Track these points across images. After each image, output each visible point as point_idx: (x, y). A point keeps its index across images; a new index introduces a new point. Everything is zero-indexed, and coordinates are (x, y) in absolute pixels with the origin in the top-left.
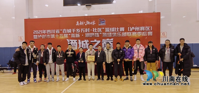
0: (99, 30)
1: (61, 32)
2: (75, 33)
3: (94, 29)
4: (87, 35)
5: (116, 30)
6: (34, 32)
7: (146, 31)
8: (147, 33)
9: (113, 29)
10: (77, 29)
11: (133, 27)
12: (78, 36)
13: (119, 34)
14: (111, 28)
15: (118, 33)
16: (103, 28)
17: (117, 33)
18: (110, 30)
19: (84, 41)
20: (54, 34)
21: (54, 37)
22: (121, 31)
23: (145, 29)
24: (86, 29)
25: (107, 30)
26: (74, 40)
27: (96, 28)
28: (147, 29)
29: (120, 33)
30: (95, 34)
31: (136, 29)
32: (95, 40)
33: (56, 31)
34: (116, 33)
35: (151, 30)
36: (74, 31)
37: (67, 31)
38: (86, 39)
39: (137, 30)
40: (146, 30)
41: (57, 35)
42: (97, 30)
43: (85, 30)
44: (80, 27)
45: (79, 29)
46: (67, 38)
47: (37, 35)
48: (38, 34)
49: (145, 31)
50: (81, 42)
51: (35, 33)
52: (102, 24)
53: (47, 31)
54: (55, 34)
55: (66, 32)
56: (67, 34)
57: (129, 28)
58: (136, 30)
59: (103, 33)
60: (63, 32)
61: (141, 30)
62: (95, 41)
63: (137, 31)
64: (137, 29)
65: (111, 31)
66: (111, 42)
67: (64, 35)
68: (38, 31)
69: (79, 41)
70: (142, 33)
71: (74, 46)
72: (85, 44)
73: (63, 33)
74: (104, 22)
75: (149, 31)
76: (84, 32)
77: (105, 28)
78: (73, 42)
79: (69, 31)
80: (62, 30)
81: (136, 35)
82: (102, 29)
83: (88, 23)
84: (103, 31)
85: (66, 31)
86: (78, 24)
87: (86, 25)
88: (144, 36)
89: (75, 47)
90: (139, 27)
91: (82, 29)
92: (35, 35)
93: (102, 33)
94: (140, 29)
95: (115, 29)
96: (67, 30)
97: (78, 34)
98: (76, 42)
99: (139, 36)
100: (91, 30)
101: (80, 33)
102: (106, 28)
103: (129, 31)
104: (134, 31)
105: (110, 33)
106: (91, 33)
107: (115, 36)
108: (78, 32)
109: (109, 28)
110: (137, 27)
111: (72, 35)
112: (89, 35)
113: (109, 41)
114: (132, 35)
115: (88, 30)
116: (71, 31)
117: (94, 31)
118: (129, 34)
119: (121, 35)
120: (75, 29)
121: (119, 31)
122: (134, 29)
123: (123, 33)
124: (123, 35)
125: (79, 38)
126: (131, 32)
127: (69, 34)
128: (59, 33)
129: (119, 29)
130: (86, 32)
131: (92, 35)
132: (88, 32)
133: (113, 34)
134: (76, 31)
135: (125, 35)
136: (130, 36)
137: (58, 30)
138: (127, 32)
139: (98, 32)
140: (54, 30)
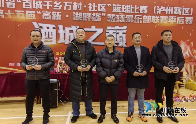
0: (101, 8)
1: (19, 6)
2: (51, 9)
3: (90, 4)
4: (77, 16)
5: (133, 10)
7: (183, 16)
8: (185, 18)
9: (127, 8)
10: (55, 3)
11: (162, 7)
12: (57, 16)
13: (138, 18)
14: (123, 6)
15: (136, 16)
16: (109, 5)
17: (134, 17)
18: (121, 10)
19: (71, 29)
20: (1, 8)
22: (141, 12)
23: (182, 12)
24: (75, 4)
25: (116, 8)
26: (48, 25)
27: (94, 4)
28: (185, 11)
29: (140, 17)
30: (94, 15)
31: (167, 10)
32: (92, 27)
33: (8, 3)
34: (132, 16)
35: (191, 14)
36: (48, 5)
37: (32, 5)
38: (75, 25)
39: (169, 13)
40: (183, 14)
42: (97, 8)
43: (72, 5)
45: (60, 3)
46: (34, 21)
49: (181, 15)
50: (64, 29)
54: (5, 9)
55: (31, 7)
56: (34, 12)
57: (156, 8)
58: (167, 13)
59: (108, 15)
60: (24, 5)
61: (175, 14)
62: (93, 28)
63: (168, 15)
64: (169, 10)
65: (123, 11)
66: (123, 33)
67: (25, 13)
70: (177, 19)
71: (48, 38)
73: (24, 7)
75: (188, 16)
76: (70, 9)
77: (112, 5)
78: (48, 28)
79: (38, 4)
80: (22, 2)
81: (167, 22)
82: (107, 5)
84: (109, 10)
85: (31, 3)
88: (179, 25)
89: (51, 40)
90: (172, 8)
91: (66, 3)
93: (106, 15)
94: (173, 12)
95: (132, 8)
96: (34, 3)
97: (58, 13)
98: (54, 28)
99: (172, 23)
100: (85, 6)
101: (63, 12)
102: (114, 5)
103: (155, 13)
104: (163, 13)
105: (122, 16)
106: (86, 14)
107: (130, 21)
108: (58, 8)
109: (120, 6)
110: (170, 8)
111: (44, 14)
112: (81, 16)
113: (120, 30)
114: (160, 21)
115: (79, 5)
116: (43, 6)
117: (91, 9)
118: (156, 18)
119: (141, 21)
120: (51, 2)
121: (138, 13)
122: (164, 10)
123: (145, 16)
124: (145, 21)
125: (59, 20)
126: (159, 16)
127: (38, 12)
128: (14, 7)
129: (138, 8)
130: (75, 10)
131: (87, 17)
132: (79, 10)
133: (126, 17)
134: (53, 7)
135: (148, 20)
136: (156, 23)
137: (11, 0)
138: (151, 15)
139: (99, 12)
140: (3, 0)
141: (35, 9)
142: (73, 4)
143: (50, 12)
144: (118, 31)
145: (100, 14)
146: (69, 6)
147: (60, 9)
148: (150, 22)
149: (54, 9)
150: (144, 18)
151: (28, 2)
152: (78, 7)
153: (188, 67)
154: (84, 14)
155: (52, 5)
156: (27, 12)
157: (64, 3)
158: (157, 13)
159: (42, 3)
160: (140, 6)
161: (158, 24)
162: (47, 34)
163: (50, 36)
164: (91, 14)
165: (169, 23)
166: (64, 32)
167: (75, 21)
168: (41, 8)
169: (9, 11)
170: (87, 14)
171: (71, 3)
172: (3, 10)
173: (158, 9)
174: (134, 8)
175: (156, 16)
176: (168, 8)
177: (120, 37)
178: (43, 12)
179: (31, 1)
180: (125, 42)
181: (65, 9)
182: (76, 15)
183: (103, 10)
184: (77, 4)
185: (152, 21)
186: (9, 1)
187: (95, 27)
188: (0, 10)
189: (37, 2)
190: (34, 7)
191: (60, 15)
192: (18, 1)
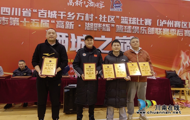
0: (110, 19)
1: (34, 15)
2: (65, 19)
3: (101, 16)
4: (89, 26)
5: (139, 22)
7: (183, 29)
8: (184, 31)
9: (134, 21)
10: (69, 13)
11: (164, 21)
12: (70, 25)
14: (130, 18)
16: (118, 17)
17: (140, 28)
18: (129, 22)
19: (82, 37)
20: (17, 16)
21: (18, 24)
22: (146, 25)
23: (181, 25)
24: (87, 15)
25: (124, 20)
26: (61, 34)
27: (104, 16)
28: (183, 25)
29: (145, 29)
30: (104, 25)
31: (168, 23)
32: (102, 36)
33: (24, 12)
34: (138, 27)
35: (189, 28)
36: (62, 15)
37: (47, 15)
39: (170, 26)
40: (182, 27)
42: (106, 19)
43: (84, 16)
45: (73, 14)
49: (181, 28)
50: (76, 38)
52: (115, 9)
54: (21, 18)
55: (46, 17)
56: (48, 21)
57: (159, 21)
58: (168, 26)
59: (117, 26)
60: (40, 14)
61: (175, 27)
62: (103, 38)
63: (170, 28)
64: (170, 23)
65: (130, 23)
67: (40, 21)
69: (73, 35)
70: (177, 31)
72: (83, 43)
73: (39, 16)
74: (119, 6)
75: (186, 29)
76: (82, 19)
77: (120, 17)
78: (61, 36)
79: (53, 14)
80: (38, 12)
81: (168, 33)
82: (116, 17)
83: (91, 4)
84: (118, 21)
85: (46, 13)
86: (71, 3)
87: (87, 6)
88: (179, 37)
90: (173, 21)
91: (79, 14)
93: (115, 26)
94: (174, 25)
95: (138, 20)
96: (49, 13)
97: (71, 23)
98: (66, 37)
99: (173, 35)
100: (96, 18)
101: (76, 22)
102: (122, 17)
103: (158, 25)
104: (165, 26)
105: (129, 27)
106: (96, 24)
107: (137, 32)
108: (72, 18)
109: (127, 18)
110: (171, 21)
111: (58, 23)
112: (92, 26)
113: (127, 40)
114: (162, 32)
115: (91, 16)
116: (57, 16)
117: (102, 20)
118: (159, 30)
119: (146, 32)
120: (65, 12)
121: (143, 25)
122: (166, 24)
123: (149, 28)
124: (149, 32)
125: (71, 29)
126: (161, 28)
127: (53, 21)
128: (30, 15)
129: (143, 20)
130: (87, 20)
131: (98, 27)
132: (91, 20)
133: (133, 28)
134: (67, 17)
135: (152, 32)
136: (159, 34)
137: (27, 9)
138: (155, 28)
139: (109, 23)
140: (20, 9)
141: (49, 19)
142: (86, 15)
143: (64, 22)
144: (125, 41)
145: (110, 25)
146: (81, 17)
147: (73, 19)
148: (154, 33)
149: (68, 19)
150: (148, 30)
151: (44, 12)
152: (90, 18)
153: (188, 75)
154: (95, 24)
155: (66, 16)
156: (42, 20)
157: (77, 13)
158: (160, 26)
159: (56, 13)
160: (145, 19)
161: (161, 35)
162: (60, 42)
163: (63, 44)
164: (101, 24)
165: (171, 35)
166: (76, 41)
167: (87, 30)
168: (56, 18)
169: (25, 19)
170: (98, 24)
171: (84, 14)
172: (19, 19)
173: (161, 22)
174: (140, 20)
175: (159, 28)
176: (169, 22)
177: (128, 46)
178: (57, 21)
179: (46, 11)
181: (78, 19)
182: (87, 25)
183: (112, 21)
184: (88, 15)
185: (156, 33)
186: (25, 10)
187: (104, 36)
188: (16, 18)
189: (52, 12)
190: (49, 16)
191: (73, 25)
192: (34, 11)
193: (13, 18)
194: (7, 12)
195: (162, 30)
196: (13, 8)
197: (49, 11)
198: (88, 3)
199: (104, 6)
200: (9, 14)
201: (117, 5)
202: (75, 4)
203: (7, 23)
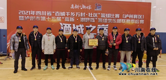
0: (95, 15)
1: (53, 15)
2: (70, 16)
3: (89, 13)
4: (82, 20)
5: (112, 16)
6: (19, 13)
7: (139, 19)
8: (139, 21)
9: (109, 15)
10: (72, 13)
11: (127, 15)
12: (72, 20)
13: (115, 21)
14: (106, 14)
15: (113, 19)
16: (99, 14)
17: (112, 20)
18: (106, 16)
19: (79, 26)
20: (45, 16)
21: (45, 20)
22: (116, 18)
23: (138, 17)
24: (82, 13)
25: (103, 15)
26: (67, 24)
27: (91, 13)
28: (139, 17)
29: (115, 20)
30: (91, 19)
32: (90, 25)
33: (48, 13)
34: (111, 19)
35: (143, 18)
36: (68, 14)
37: (60, 14)
38: (81, 24)
39: (131, 18)
40: (139, 18)
41: (48, 18)
42: (93, 15)
43: (80, 14)
44: (75, 11)
45: (74, 13)
46: (61, 22)
47: (23, 16)
48: (25, 15)
49: (138, 19)
50: (76, 26)
51: (21, 13)
52: (98, 9)
53: (36, 12)
55: (59, 15)
56: (61, 18)
57: (124, 15)
58: (130, 18)
59: (99, 19)
60: (56, 14)
61: (134, 18)
63: (131, 19)
64: (131, 16)
65: (106, 17)
66: (106, 28)
67: (56, 18)
68: (24, 11)
69: (74, 25)
70: (135, 21)
71: (68, 31)
72: (79, 29)
73: (56, 15)
74: (100, 8)
75: (141, 19)
76: (79, 16)
77: (101, 14)
78: (67, 26)
79: (63, 14)
80: (55, 13)
81: (130, 22)
82: (98, 14)
83: (84, 7)
84: (99, 16)
85: (59, 13)
86: (72, 7)
87: (81, 8)
88: (136, 24)
90: (133, 15)
91: (77, 13)
92: (21, 16)
93: (98, 19)
94: (133, 17)
95: (111, 15)
96: (61, 13)
97: (73, 18)
98: (70, 26)
99: (133, 23)
100: (87, 15)
102: (102, 14)
103: (123, 18)
104: (128, 18)
105: (106, 19)
106: (87, 18)
107: (110, 22)
109: (105, 14)
110: (131, 15)
111: (66, 19)
113: (104, 27)
114: (126, 22)
115: (84, 14)
116: (65, 15)
117: (90, 16)
118: (124, 21)
119: (116, 22)
120: (70, 12)
122: (128, 16)
123: (118, 19)
124: (118, 22)
125: (73, 22)
128: (51, 15)
131: (88, 20)
132: (84, 16)
133: (108, 20)
134: (70, 15)
135: (120, 22)
136: (124, 23)
137: (49, 12)
138: (121, 19)
139: (94, 18)
140: (46, 12)
141: (61, 16)
143: (69, 18)
146: (78, 15)
147: (74, 16)
154: (86, 18)
156: (57, 18)
158: (125, 18)
159: (65, 13)
162: (67, 29)
163: (68, 30)
166: (76, 28)
167: (81, 22)
168: (64, 16)
169: (48, 17)
173: (125, 16)
177: (105, 30)
180: (107, 33)
181: (76, 16)
186: (48, 12)
187: (91, 25)
188: (44, 17)
189: (62, 13)
190: (61, 15)
191: (74, 19)
192: (53, 12)
193: (42, 17)
194: (39, 13)
195: (126, 21)
196: (42, 12)
197: (61, 12)
198: (82, 6)
199: (91, 8)
200: (40, 15)
201: (99, 7)
202: (75, 8)
203: (40, 20)
